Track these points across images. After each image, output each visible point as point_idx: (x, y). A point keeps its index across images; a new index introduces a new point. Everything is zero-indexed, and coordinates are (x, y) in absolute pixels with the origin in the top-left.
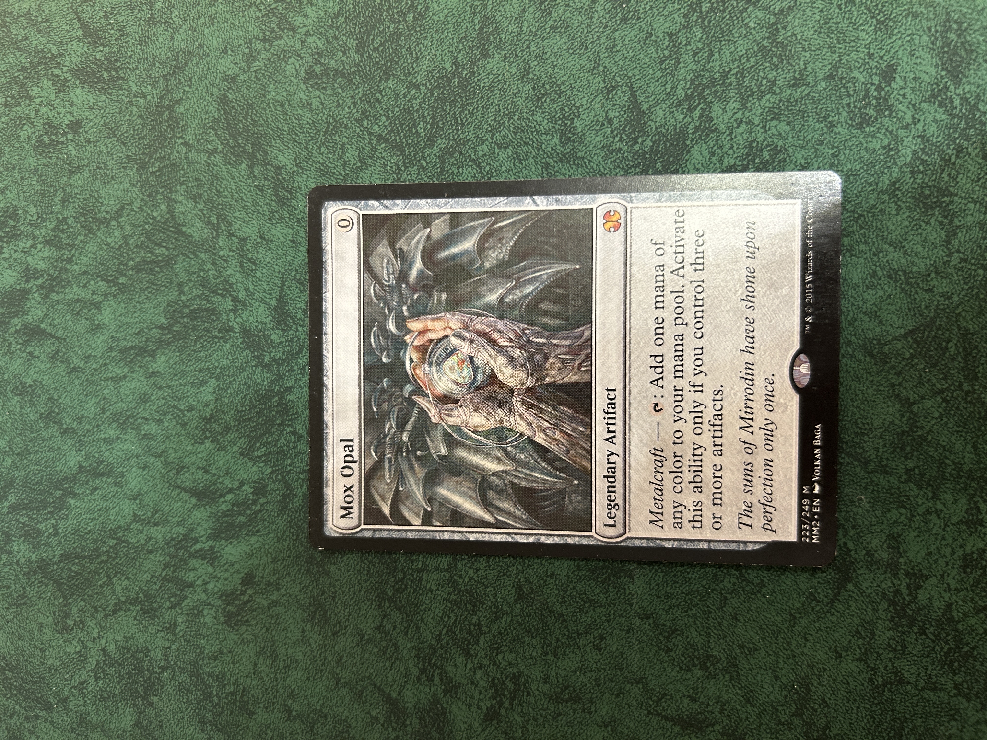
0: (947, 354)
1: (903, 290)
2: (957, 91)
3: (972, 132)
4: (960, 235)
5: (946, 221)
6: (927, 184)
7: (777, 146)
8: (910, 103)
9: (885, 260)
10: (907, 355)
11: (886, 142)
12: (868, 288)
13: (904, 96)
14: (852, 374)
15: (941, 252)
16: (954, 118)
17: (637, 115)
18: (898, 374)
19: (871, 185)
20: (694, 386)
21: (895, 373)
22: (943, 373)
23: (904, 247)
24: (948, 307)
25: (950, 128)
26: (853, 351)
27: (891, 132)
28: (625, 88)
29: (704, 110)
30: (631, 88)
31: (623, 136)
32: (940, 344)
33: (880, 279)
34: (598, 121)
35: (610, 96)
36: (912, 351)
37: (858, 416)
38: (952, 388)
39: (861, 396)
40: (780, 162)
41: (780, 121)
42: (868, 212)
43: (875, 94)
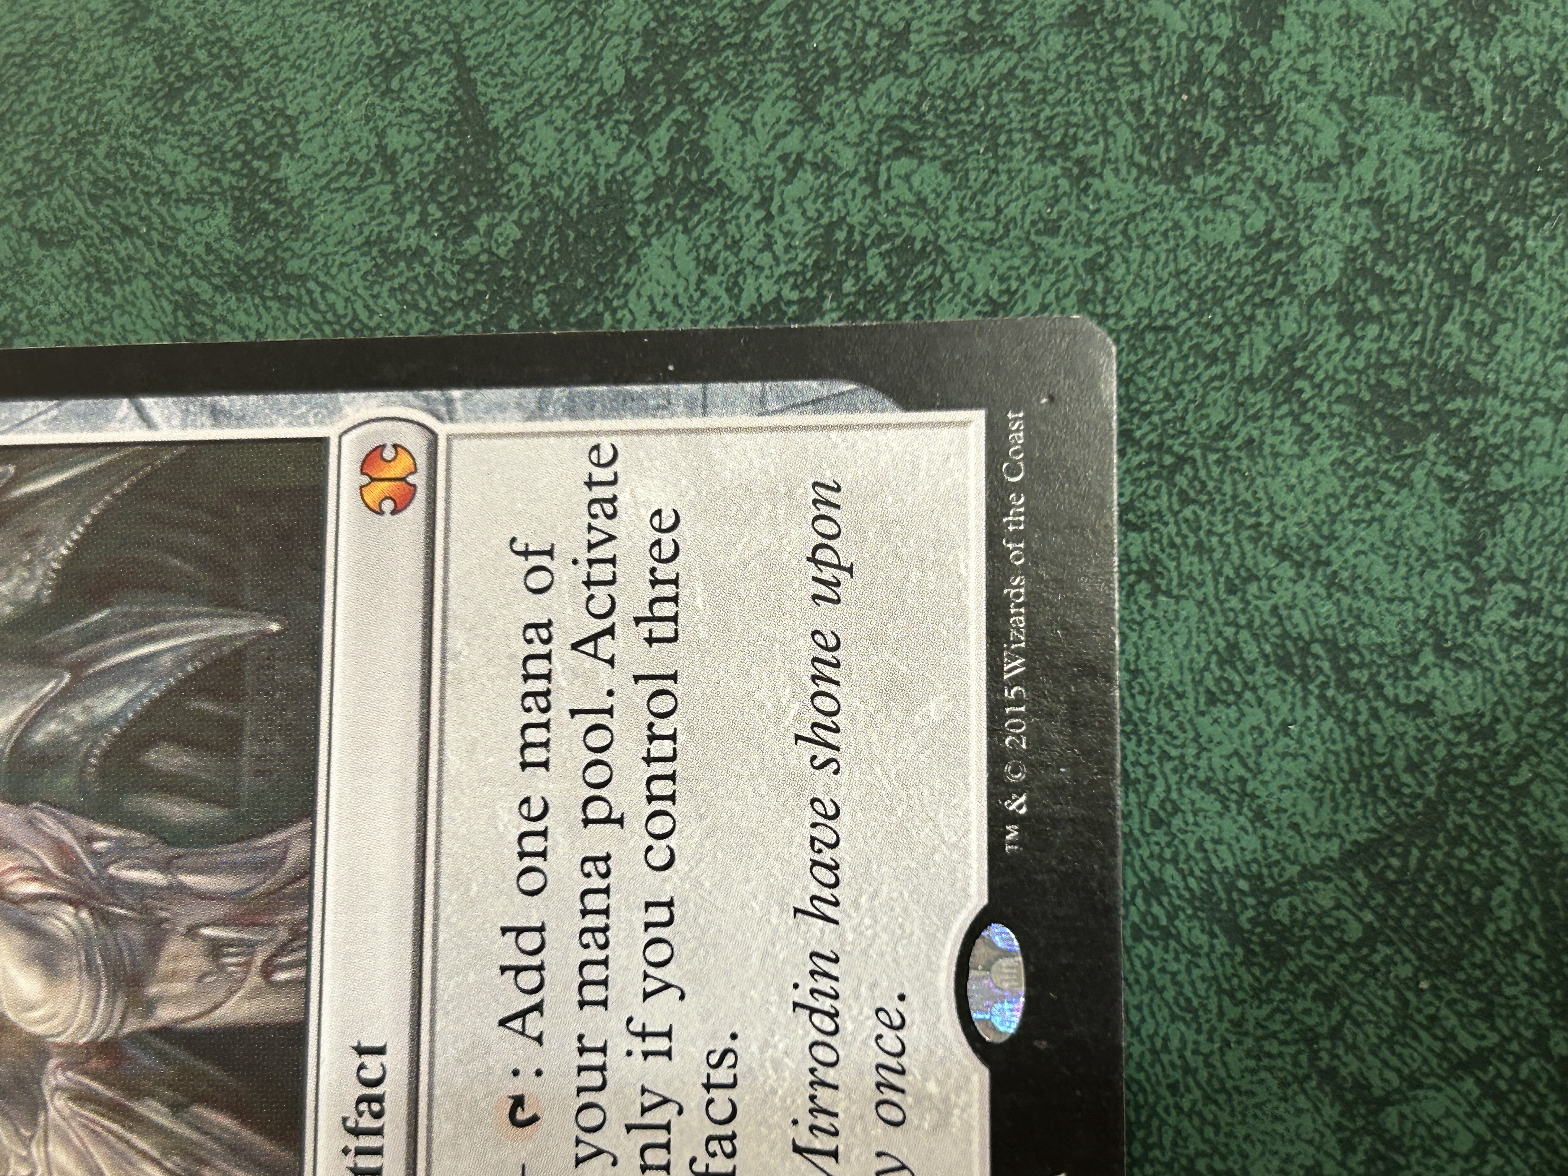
0: (1490, 929)
1: (1329, 705)
2: (1484, 58)
3: (1536, 185)
4: (1510, 521)
5: (1463, 476)
6: (1394, 354)
7: (910, 239)
8: (1332, 96)
9: (1266, 607)
10: (1354, 932)
11: (1258, 222)
12: (1212, 699)
13: (1313, 74)
14: (1170, 994)
15: (1450, 581)
16: (1478, 140)
17: (477, 143)
18: (1328, 997)
19: (1212, 359)
20: (643, 1035)
21: (1317, 996)
22: (1479, 996)
23: (1328, 563)
24: (1484, 767)
25: (1465, 174)
26: (1172, 917)
27: (1274, 190)
28: (440, 59)
29: (681, 127)
30: (459, 60)
31: (432, 208)
32: (1463, 894)
33: (1251, 670)
34: (352, 161)
35: (395, 84)
36: (1368, 917)
37: (1195, 1144)
38: (1514, 1046)
39: (1203, 1075)
40: (920, 289)
41: (921, 159)
42: (1206, 449)
43: (1222, 69)
